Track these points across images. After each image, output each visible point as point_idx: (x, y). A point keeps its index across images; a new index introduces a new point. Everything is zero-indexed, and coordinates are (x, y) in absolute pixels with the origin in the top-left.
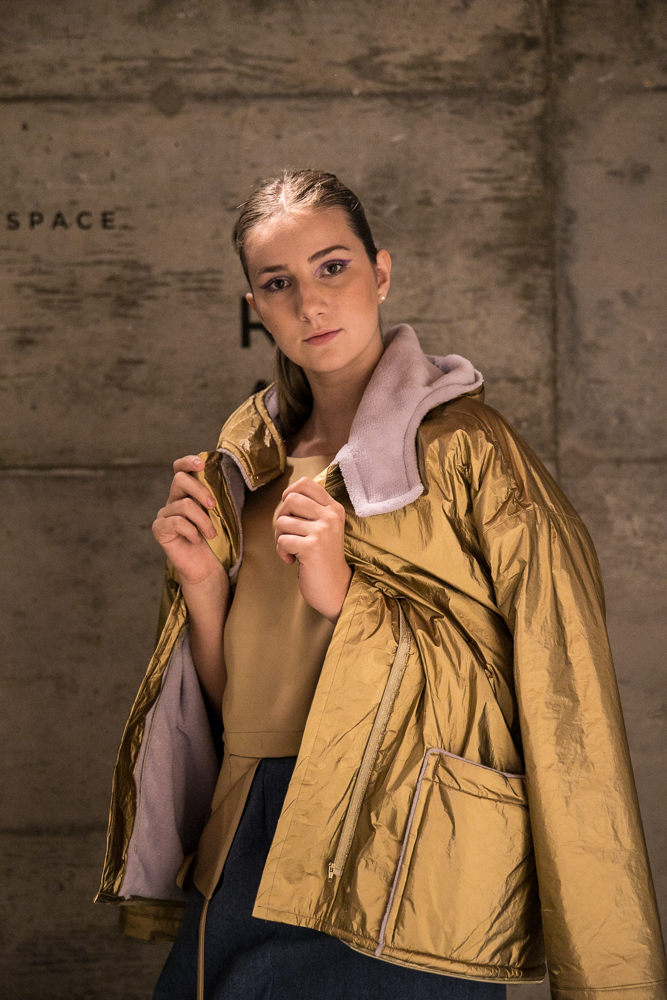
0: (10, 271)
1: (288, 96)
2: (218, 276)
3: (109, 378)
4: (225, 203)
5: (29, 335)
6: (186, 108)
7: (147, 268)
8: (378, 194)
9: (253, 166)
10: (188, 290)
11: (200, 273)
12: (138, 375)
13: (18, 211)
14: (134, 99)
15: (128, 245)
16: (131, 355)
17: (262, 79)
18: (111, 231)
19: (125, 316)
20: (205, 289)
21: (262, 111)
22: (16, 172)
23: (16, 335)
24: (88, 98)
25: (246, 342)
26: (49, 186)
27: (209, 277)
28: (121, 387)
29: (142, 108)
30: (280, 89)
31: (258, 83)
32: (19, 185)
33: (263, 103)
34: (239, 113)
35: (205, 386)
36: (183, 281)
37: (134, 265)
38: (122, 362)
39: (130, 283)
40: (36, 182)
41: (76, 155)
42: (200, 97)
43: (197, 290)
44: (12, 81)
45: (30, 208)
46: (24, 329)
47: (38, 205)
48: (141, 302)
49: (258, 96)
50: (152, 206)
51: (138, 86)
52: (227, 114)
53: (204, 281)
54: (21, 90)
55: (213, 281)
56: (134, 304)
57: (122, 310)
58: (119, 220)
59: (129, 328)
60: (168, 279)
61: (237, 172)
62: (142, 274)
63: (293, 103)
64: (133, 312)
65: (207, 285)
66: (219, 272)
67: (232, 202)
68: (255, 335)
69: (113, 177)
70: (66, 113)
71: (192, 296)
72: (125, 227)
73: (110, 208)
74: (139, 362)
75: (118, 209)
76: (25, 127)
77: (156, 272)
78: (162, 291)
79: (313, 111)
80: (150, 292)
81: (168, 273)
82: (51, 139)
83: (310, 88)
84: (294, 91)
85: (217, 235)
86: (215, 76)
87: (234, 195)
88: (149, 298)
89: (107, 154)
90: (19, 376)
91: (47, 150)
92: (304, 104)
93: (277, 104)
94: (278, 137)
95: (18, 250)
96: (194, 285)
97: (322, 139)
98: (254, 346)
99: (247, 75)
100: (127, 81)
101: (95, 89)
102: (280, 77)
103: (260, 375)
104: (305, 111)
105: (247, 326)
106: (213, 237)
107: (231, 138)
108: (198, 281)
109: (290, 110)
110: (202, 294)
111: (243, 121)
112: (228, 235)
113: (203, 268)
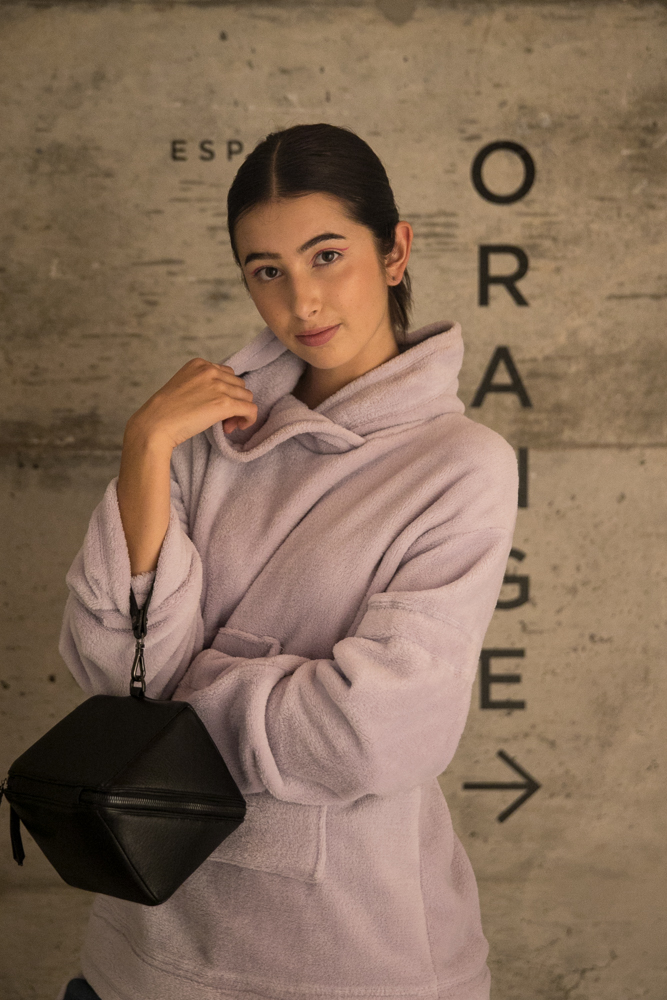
0: (203, 210)
2: (452, 220)
4: (462, 131)
5: (224, 289)
6: (418, 14)
8: (650, 121)
9: (497, 86)
11: (430, 216)
13: (212, 138)
20: (436, 235)
21: (510, 18)
22: (211, 92)
23: (210, 288)
25: (484, 300)
26: (252, 108)
27: (442, 220)
29: (363, 14)
32: (215, 107)
33: (512, 9)
34: (482, 21)
40: (236, 103)
41: (284, 71)
43: (426, 236)
45: (229, 134)
46: (219, 282)
47: (237, 131)
52: (468, 23)
53: (434, 225)
55: (447, 225)
61: (478, 93)
63: (548, 9)
65: (438, 230)
66: (453, 215)
67: (472, 130)
68: (498, 291)
69: (328, 99)
70: (273, 20)
76: (223, 37)
79: (571, 18)
82: (253, 51)
85: (451, 170)
87: (473, 122)
89: (322, 70)
90: (212, 338)
91: (250, 64)
92: (561, 10)
93: (528, 10)
94: (529, 51)
95: (212, 185)
96: (424, 230)
97: (582, 53)
98: (493, 304)
103: (501, 340)
104: (561, 18)
105: (486, 280)
106: (447, 172)
107: (471, 51)
108: (427, 225)
109: (544, 17)
110: (431, 240)
111: (487, 31)
112: (466, 169)
113: (434, 209)
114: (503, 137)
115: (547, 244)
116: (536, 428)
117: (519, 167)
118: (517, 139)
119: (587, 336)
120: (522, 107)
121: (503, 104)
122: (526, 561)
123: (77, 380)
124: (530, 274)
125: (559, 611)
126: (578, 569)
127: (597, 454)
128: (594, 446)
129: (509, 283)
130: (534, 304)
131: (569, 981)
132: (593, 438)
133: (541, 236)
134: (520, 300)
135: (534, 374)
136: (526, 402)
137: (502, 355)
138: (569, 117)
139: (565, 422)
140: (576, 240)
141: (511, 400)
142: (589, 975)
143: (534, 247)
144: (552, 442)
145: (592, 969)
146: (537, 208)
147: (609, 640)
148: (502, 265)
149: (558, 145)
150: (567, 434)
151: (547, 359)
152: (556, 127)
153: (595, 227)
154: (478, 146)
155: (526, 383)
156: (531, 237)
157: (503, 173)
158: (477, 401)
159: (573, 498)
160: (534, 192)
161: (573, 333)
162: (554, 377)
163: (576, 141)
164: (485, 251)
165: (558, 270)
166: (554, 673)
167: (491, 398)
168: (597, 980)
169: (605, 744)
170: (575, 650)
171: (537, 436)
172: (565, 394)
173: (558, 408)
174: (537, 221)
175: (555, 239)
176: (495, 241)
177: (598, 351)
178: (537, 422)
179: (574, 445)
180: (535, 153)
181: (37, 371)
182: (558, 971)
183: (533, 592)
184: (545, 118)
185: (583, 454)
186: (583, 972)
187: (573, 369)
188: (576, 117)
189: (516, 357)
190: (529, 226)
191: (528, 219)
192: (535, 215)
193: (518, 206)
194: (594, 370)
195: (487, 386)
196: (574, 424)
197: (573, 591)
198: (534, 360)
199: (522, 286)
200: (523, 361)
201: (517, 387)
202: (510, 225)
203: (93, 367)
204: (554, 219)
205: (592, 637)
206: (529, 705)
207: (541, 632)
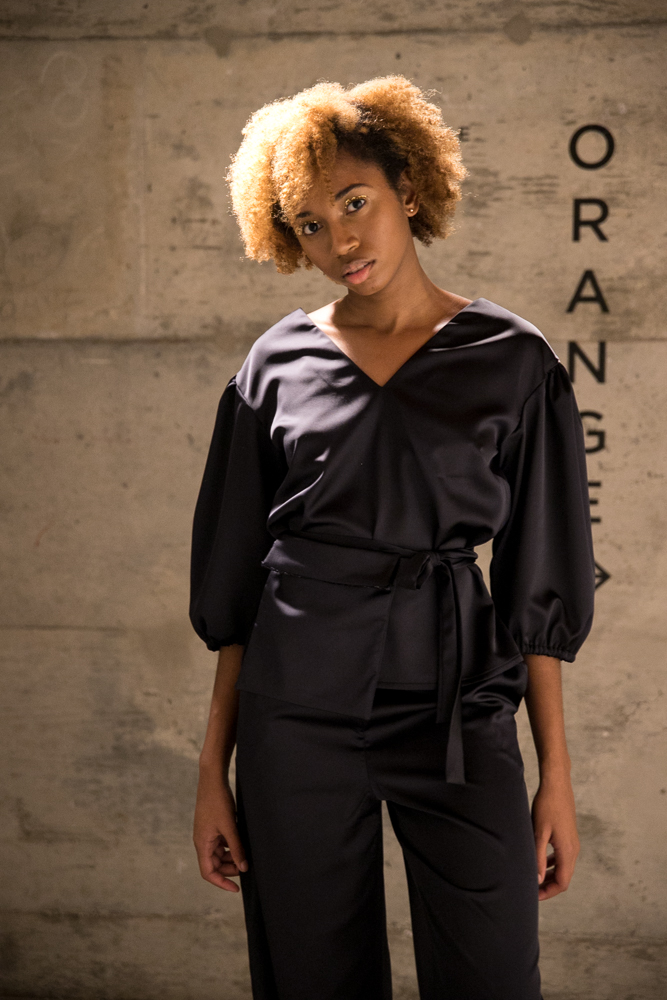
1: (622, 25)
2: (555, 181)
3: (461, 267)
4: (563, 118)
6: (533, 37)
7: (495, 174)
9: (589, 85)
10: (528, 193)
11: (540, 179)
12: (485, 265)
14: (490, 30)
15: (479, 155)
16: (480, 248)
17: (598, 9)
18: (466, 144)
19: (475, 215)
20: (543, 192)
21: (598, 38)
24: (451, 30)
25: (576, 237)
27: (548, 181)
28: (470, 275)
29: (495, 37)
30: (615, 19)
31: (596, 13)
33: (599, 31)
34: (578, 40)
35: (540, 274)
36: (525, 185)
37: (484, 172)
38: (472, 254)
39: (481, 187)
41: (440, 79)
42: (545, 27)
43: (537, 192)
44: (389, 17)
48: (490, 203)
49: (595, 25)
50: (502, 121)
51: (494, 19)
52: (568, 41)
53: (542, 185)
54: (396, 25)
55: (551, 185)
56: (483, 205)
57: (473, 210)
58: (473, 134)
59: (479, 225)
60: (513, 183)
61: (575, 91)
62: (491, 179)
63: (625, 30)
64: (483, 211)
65: (545, 188)
66: (555, 177)
67: (570, 117)
68: (586, 231)
69: (469, 97)
70: (433, 43)
71: (532, 198)
72: (478, 140)
73: (466, 124)
74: (486, 254)
75: (473, 124)
76: (398, 56)
77: (503, 178)
78: (507, 194)
79: (643, 36)
80: (496, 195)
81: (513, 178)
82: (419, 66)
83: (641, 16)
84: (628, 20)
85: (555, 146)
86: (558, 8)
87: (571, 111)
88: (497, 199)
89: (465, 78)
91: (416, 75)
92: (636, 31)
93: (612, 31)
94: (612, 60)
96: (535, 188)
97: (649, 61)
98: (583, 240)
99: (587, 7)
100: (484, 15)
101: (458, 22)
102: (616, 8)
103: (588, 265)
104: (635, 36)
105: (578, 223)
106: (552, 147)
107: (571, 61)
108: (538, 185)
109: (623, 36)
110: (540, 196)
111: (582, 47)
112: (565, 145)
113: (541, 173)
114: (592, 122)
115: (622, 197)
116: (612, 327)
117: (603, 143)
118: (601, 123)
119: (650, 262)
120: (606, 100)
121: (592, 98)
122: (603, 421)
123: (296, 294)
124: (610, 219)
125: (626, 455)
126: (640, 426)
127: (654, 346)
128: (653, 339)
129: (594, 225)
130: (612, 240)
131: (628, 710)
132: (652, 334)
133: (618, 192)
134: (602, 237)
135: (611, 289)
136: (605, 309)
137: (589, 275)
138: (640, 107)
139: (633, 323)
140: (643, 194)
141: (594, 307)
142: (644, 706)
143: (613, 199)
144: (623, 337)
145: (645, 702)
146: (615, 171)
147: (662, 476)
148: (590, 212)
149: (631, 127)
150: (634, 332)
151: (621, 278)
152: (630, 113)
153: (657, 184)
154: (573, 129)
155: (606, 295)
156: (611, 192)
157: (592, 147)
158: (571, 309)
159: (637, 376)
160: (613, 161)
161: (640, 260)
162: (626, 291)
163: (644, 123)
164: (578, 203)
165: (629, 216)
166: (621, 498)
167: (580, 306)
168: (648, 709)
169: (657, 548)
170: (637, 482)
171: (612, 333)
172: (633, 303)
173: (628, 313)
174: (615, 181)
175: (628, 194)
176: (585, 195)
177: (658, 272)
178: (613, 323)
179: (639, 339)
180: (615, 133)
181: (270, 288)
182: (621, 703)
183: (608, 442)
184: (623, 108)
185: (645, 346)
186: (639, 704)
187: (639, 285)
188: (644, 107)
189: (599, 277)
190: (609, 184)
191: (608, 180)
192: (614, 176)
193: (602, 171)
194: (654, 286)
195: (578, 298)
196: (639, 324)
197: (636, 441)
198: (611, 279)
199: (604, 227)
200: (604, 280)
201: (599, 298)
202: (595, 184)
203: (308, 285)
204: (629, 179)
205: (649, 474)
206: (604, 520)
207: (613, 470)
